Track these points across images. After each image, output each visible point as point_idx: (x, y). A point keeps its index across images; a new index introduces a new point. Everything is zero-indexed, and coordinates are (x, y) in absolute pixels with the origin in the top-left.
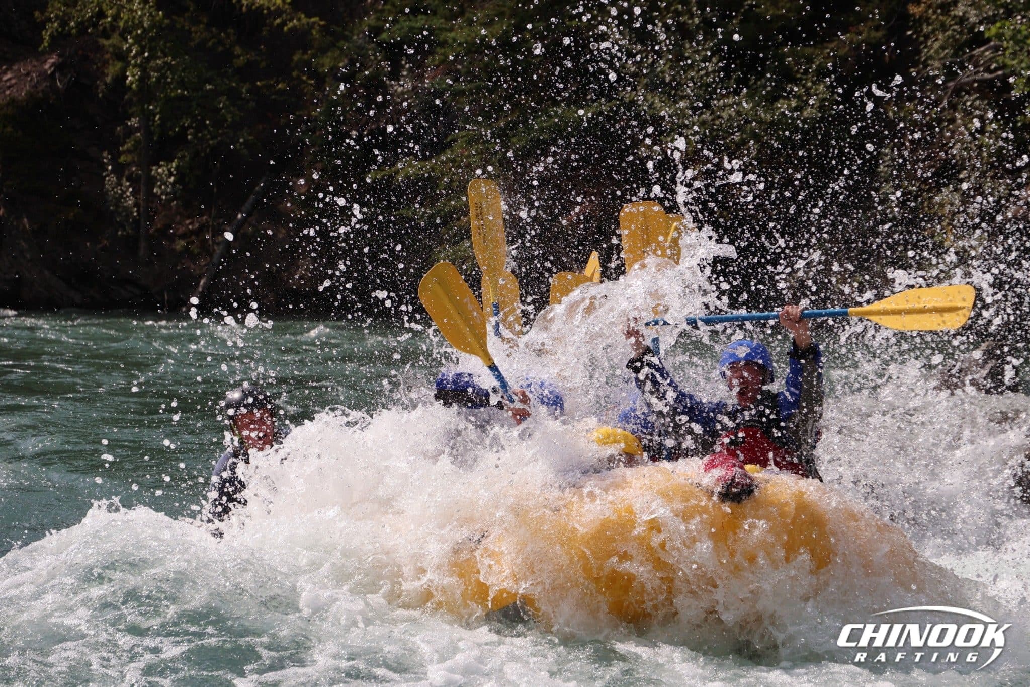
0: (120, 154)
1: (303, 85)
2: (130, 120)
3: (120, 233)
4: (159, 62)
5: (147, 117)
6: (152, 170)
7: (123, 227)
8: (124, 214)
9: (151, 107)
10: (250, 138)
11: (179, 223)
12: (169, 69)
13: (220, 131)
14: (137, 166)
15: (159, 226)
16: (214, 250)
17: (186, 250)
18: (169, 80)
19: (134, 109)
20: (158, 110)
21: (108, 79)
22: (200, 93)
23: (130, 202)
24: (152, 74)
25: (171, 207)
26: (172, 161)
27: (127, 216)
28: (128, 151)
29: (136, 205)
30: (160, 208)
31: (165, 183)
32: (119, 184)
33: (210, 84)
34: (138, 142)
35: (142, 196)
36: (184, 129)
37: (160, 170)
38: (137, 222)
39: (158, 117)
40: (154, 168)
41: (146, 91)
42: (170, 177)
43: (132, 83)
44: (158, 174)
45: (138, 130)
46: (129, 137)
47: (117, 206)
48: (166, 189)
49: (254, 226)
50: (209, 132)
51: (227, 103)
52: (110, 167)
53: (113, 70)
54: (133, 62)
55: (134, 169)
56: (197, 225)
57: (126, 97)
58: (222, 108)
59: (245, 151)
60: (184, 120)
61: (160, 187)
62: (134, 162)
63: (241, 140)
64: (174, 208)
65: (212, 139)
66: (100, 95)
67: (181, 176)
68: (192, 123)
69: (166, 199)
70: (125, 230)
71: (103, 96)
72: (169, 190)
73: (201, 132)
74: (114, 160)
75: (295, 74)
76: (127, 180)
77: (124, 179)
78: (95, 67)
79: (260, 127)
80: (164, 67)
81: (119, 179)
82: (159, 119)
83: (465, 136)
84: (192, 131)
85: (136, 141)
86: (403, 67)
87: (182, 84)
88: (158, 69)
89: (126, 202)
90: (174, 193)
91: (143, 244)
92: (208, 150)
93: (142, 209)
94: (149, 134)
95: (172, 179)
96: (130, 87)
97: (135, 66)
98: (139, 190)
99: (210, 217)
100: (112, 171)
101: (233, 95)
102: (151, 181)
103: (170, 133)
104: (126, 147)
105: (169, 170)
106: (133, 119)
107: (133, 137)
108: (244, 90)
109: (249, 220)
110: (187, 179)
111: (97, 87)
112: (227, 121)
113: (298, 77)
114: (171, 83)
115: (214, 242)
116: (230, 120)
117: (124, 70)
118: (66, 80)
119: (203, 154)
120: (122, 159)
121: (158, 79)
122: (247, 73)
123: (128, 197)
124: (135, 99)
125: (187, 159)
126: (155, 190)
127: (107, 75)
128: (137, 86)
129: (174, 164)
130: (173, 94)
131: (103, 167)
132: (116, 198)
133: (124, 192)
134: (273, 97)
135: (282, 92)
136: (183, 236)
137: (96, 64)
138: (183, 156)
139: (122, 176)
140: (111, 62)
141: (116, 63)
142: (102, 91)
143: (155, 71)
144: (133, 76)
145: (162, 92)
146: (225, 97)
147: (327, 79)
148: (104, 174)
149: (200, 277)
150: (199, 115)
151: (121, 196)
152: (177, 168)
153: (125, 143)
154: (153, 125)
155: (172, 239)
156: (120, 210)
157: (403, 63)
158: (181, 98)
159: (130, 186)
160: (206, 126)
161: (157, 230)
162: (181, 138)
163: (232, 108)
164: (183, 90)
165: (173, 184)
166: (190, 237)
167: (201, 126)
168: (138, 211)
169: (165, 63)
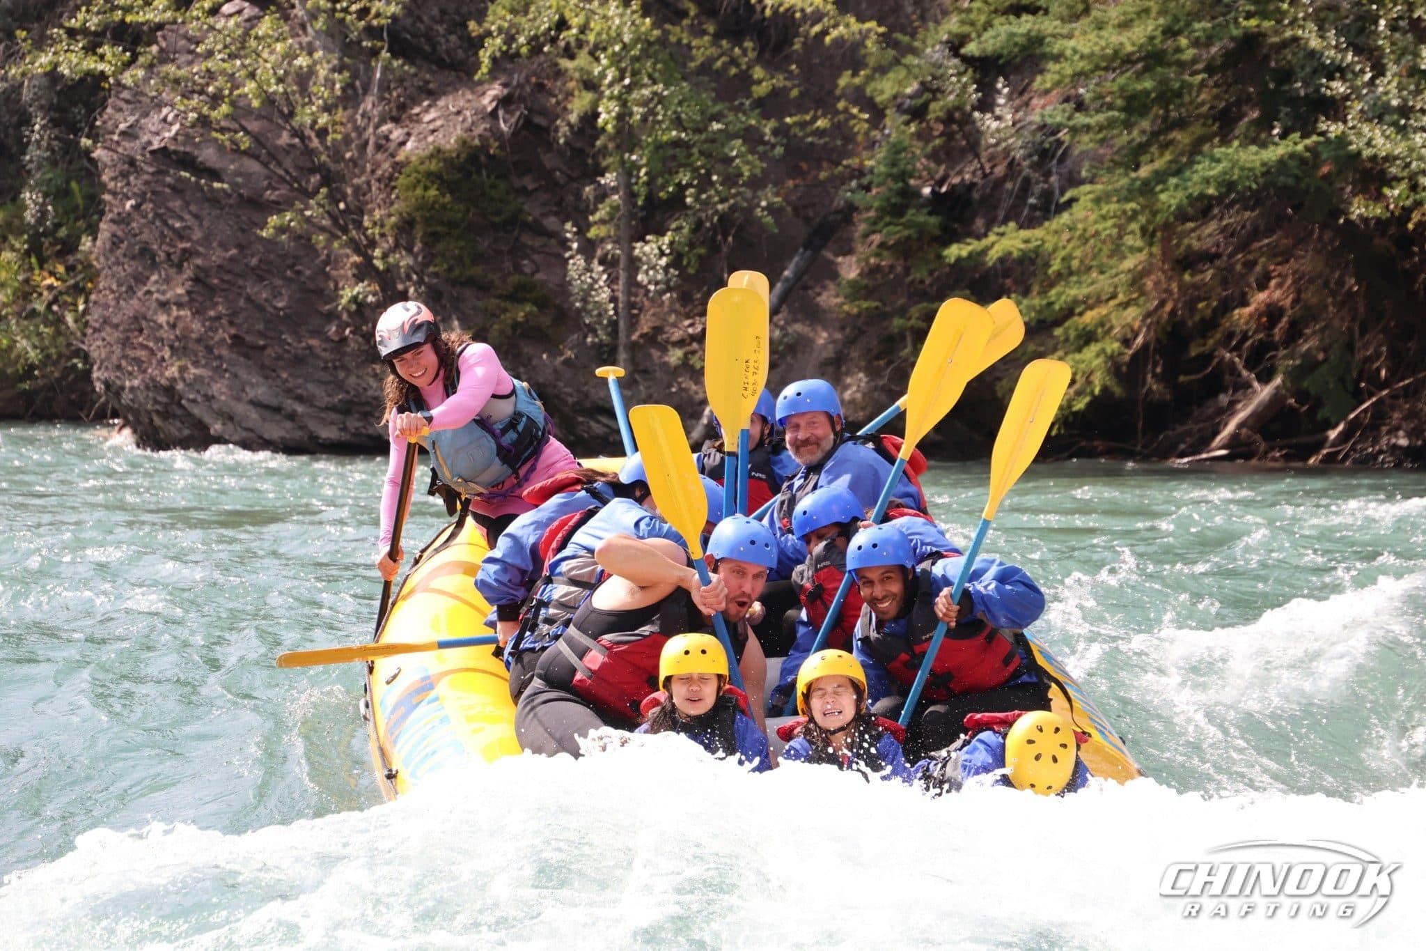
0: (589, 226)
1: (852, 122)
2: (603, 175)
3: (589, 340)
4: (646, 92)
5: (629, 171)
6: (634, 248)
7: (594, 332)
8: (595, 313)
9: (634, 157)
10: (777, 199)
11: (675, 325)
12: (659, 102)
13: (733, 191)
14: (614, 242)
15: (646, 330)
17: (685, 363)
18: (660, 118)
19: (610, 160)
20: (644, 161)
21: (573, 118)
22: (703, 136)
23: (604, 296)
24: (635, 109)
25: (663, 302)
26: (663, 235)
27: (600, 315)
28: (603, 222)
29: (613, 299)
30: (646, 303)
31: (653, 268)
32: (588, 269)
33: (718, 121)
34: (615, 208)
35: (620, 286)
36: (681, 188)
37: (647, 249)
38: (614, 324)
39: (643, 171)
40: (639, 245)
41: (626, 137)
42: (660, 258)
43: (606, 123)
44: (644, 254)
45: (615, 190)
46: (602, 201)
47: (584, 300)
48: (655, 276)
50: (717, 192)
51: (743, 149)
52: (575, 245)
53: (579, 104)
54: (607, 93)
55: (609, 247)
56: (699, 328)
57: (598, 143)
58: (737, 157)
59: (769, 219)
60: (681, 175)
61: (647, 272)
62: (610, 237)
63: (764, 203)
64: (667, 303)
65: (722, 201)
66: (562, 141)
67: (677, 259)
68: (693, 179)
69: (656, 291)
70: (596, 335)
71: (566, 143)
72: (659, 277)
73: (705, 192)
74: (581, 233)
75: (841, 105)
76: (601, 262)
77: (596, 262)
78: (553, 100)
79: (790, 183)
80: (652, 99)
81: (589, 260)
82: (646, 174)
83: (1089, 193)
84: (692, 190)
85: (612, 207)
86: (999, 92)
87: (678, 123)
88: (645, 103)
89: (598, 295)
90: (667, 282)
91: (622, 356)
92: (716, 219)
93: (621, 305)
94: (632, 196)
95: (663, 261)
96: (603, 130)
97: (611, 98)
98: (617, 278)
100: (579, 251)
101: (752, 137)
102: (634, 264)
103: (662, 194)
104: (598, 216)
105: (660, 248)
106: (608, 175)
107: (608, 201)
108: (767, 130)
110: (685, 262)
111: (557, 130)
112: (741, 175)
113: (846, 110)
114: (659, 122)
116: (747, 174)
117: (595, 104)
118: (513, 120)
119: (708, 224)
120: (592, 233)
121: (644, 119)
122: (772, 105)
123: (601, 287)
124: (611, 146)
125: (686, 231)
126: (640, 277)
127: (572, 112)
128: (614, 127)
129: (667, 239)
130: (665, 138)
131: (564, 244)
132: (582, 290)
133: (595, 281)
134: (810, 139)
135: (820, 133)
136: (680, 343)
137: (555, 96)
138: (679, 228)
139: (593, 257)
140: (576, 93)
141: (584, 93)
142: (565, 136)
143: (639, 105)
144: (609, 112)
145: (650, 136)
146: (738, 142)
147: (888, 112)
148: (567, 255)
149: (703, 403)
150: (702, 167)
151: (591, 287)
152: (671, 244)
153: (596, 209)
154: (636, 183)
155: (664, 349)
156: (590, 307)
157: (999, 86)
158: (677, 143)
159: (604, 271)
160: (712, 184)
161: (642, 336)
162: (675, 201)
163: (750, 157)
164: (680, 132)
165: (666, 269)
166: (690, 344)
167: (704, 183)
168: (615, 309)
169: (655, 93)
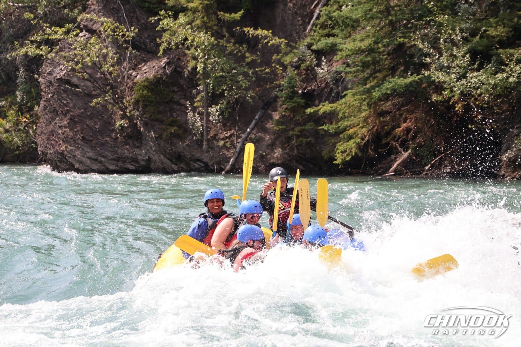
0: (195, 102)
1: (277, 70)
3: (194, 138)
4: (212, 60)
5: (207, 85)
6: (208, 109)
7: (196, 136)
9: (208, 81)
10: (253, 94)
11: (221, 133)
12: (217, 64)
13: (240, 91)
14: (202, 107)
15: (212, 135)
16: (237, 146)
17: (224, 145)
18: (217, 68)
19: (201, 82)
20: (211, 82)
21: (189, 69)
22: (230, 74)
23: (199, 124)
24: (209, 66)
25: (217, 126)
26: (218, 105)
27: (198, 130)
28: (199, 101)
29: (202, 125)
30: (212, 126)
31: (215, 115)
32: (194, 116)
33: (235, 70)
34: (203, 97)
35: (204, 121)
36: (223, 91)
37: (212, 109)
38: (202, 133)
39: (211, 85)
40: (210, 108)
41: (206, 75)
42: (217, 112)
43: (200, 70)
44: (212, 111)
45: (202, 91)
46: (198, 95)
47: (193, 126)
49: (255, 135)
50: (235, 92)
51: (243, 78)
52: (190, 108)
53: (191, 64)
54: (200, 61)
55: (201, 109)
56: (229, 134)
57: (197, 76)
58: (241, 81)
59: (251, 100)
60: (223, 87)
61: (212, 117)
63: (249, 95)
64: (219, 127)
65: (236, 95)
66: (186, 76)
67: (222, 113)
68: (227, 88)
69: (215, 123)
70: (196, 137)
72: (216, 118)
73: (231, 92)
74: (192, 104)
75: (273, 65)
76: (198, 114)
77: (196, 113)
78: (183, 63)
79: (258, 89)
80: (214, 63)
81: (194, 113)
82: (212, 86)
83: (351, 92)
84: (227, 91)
87: (222, 70)
88: (212, 64)
89: (197, 124)
90: (219, 120)
91: (205, 143)
92: (234, 100)
94: (208, 93)
95: (217, 114)
96: (199, 72)
97: (201, 62)
98: (203, 119)
99: (235, 130)
100: (191, 110)
101: (245, 75)
102: (208, 114)
103: (217, 92)
104: (197, 99)
105: (216, 109)
106: (200, 86)
107: (200, 95)
108: (250, 73)
109: (253, 131)
110: (224, 114)
111: (184, 72)
112: (242, 86)
113: (275, 66)
114: (217, 70)
115: (237, 142)
116: (244, 86)
117: (196, 64)
118: (171, 69)
119: (232, 102)
120: (195, 105)
121: (212, 69)
122: (252, 65)
123: (198, 122)
124: (201, 77)
125: (225, 104)
126: (210, 119)
127: (189, 67)
128: (202, 71)
129: (219, 107)
130: (218, 75)
131: (187, 108)
132: (192, 122)
133: (196, 120)
134: (264, 75)
135: (267, 73)
136: (223, 139)
138: (223, 103)
140: (190, 61)
141: (193, 61)
142: (187, 74)
143: (210, 65)
144: (200, 67)
145: (213, 74)
146: (241, 76)
147: (288, 67)
148: (187, 111)
149: (230, 158)
150: (230, 84)
151: (195, 122)
152: (220, 108)
153: (197, 97)
154: (209, 89)
155: (218, 141)
156: (195, 128)
157: (323, 59)
158: (222, 77)
159: (199, 117)
160: (233, 89)
161: (211, 137)
162: (222, 94)
163: (245, 81)
164: (223, 73)
165: (218, 116)
166: (226, 139)
167: (231, 89)
168: (203, 128)
169: (215, 61)
